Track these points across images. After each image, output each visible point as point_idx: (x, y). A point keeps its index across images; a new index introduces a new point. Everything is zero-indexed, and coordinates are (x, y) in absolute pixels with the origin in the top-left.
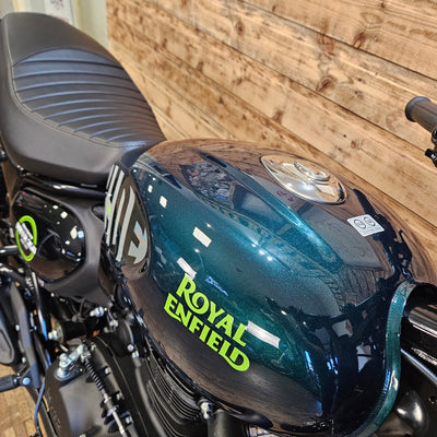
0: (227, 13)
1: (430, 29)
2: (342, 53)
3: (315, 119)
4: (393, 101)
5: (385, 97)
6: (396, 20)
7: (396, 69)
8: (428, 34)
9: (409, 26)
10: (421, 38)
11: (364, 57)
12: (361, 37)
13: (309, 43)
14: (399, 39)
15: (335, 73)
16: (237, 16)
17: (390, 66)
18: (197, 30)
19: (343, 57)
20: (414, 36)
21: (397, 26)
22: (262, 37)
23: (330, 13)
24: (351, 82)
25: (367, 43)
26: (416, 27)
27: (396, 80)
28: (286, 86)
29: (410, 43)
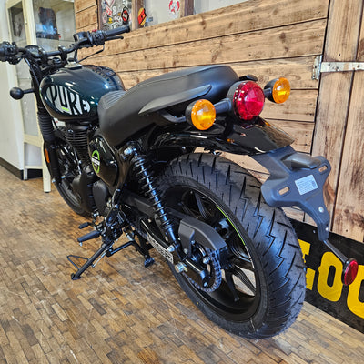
6: (181, 54)
9: (185, 54)
10: (189, 55)
14: (184, 59)
23: (164, 60)
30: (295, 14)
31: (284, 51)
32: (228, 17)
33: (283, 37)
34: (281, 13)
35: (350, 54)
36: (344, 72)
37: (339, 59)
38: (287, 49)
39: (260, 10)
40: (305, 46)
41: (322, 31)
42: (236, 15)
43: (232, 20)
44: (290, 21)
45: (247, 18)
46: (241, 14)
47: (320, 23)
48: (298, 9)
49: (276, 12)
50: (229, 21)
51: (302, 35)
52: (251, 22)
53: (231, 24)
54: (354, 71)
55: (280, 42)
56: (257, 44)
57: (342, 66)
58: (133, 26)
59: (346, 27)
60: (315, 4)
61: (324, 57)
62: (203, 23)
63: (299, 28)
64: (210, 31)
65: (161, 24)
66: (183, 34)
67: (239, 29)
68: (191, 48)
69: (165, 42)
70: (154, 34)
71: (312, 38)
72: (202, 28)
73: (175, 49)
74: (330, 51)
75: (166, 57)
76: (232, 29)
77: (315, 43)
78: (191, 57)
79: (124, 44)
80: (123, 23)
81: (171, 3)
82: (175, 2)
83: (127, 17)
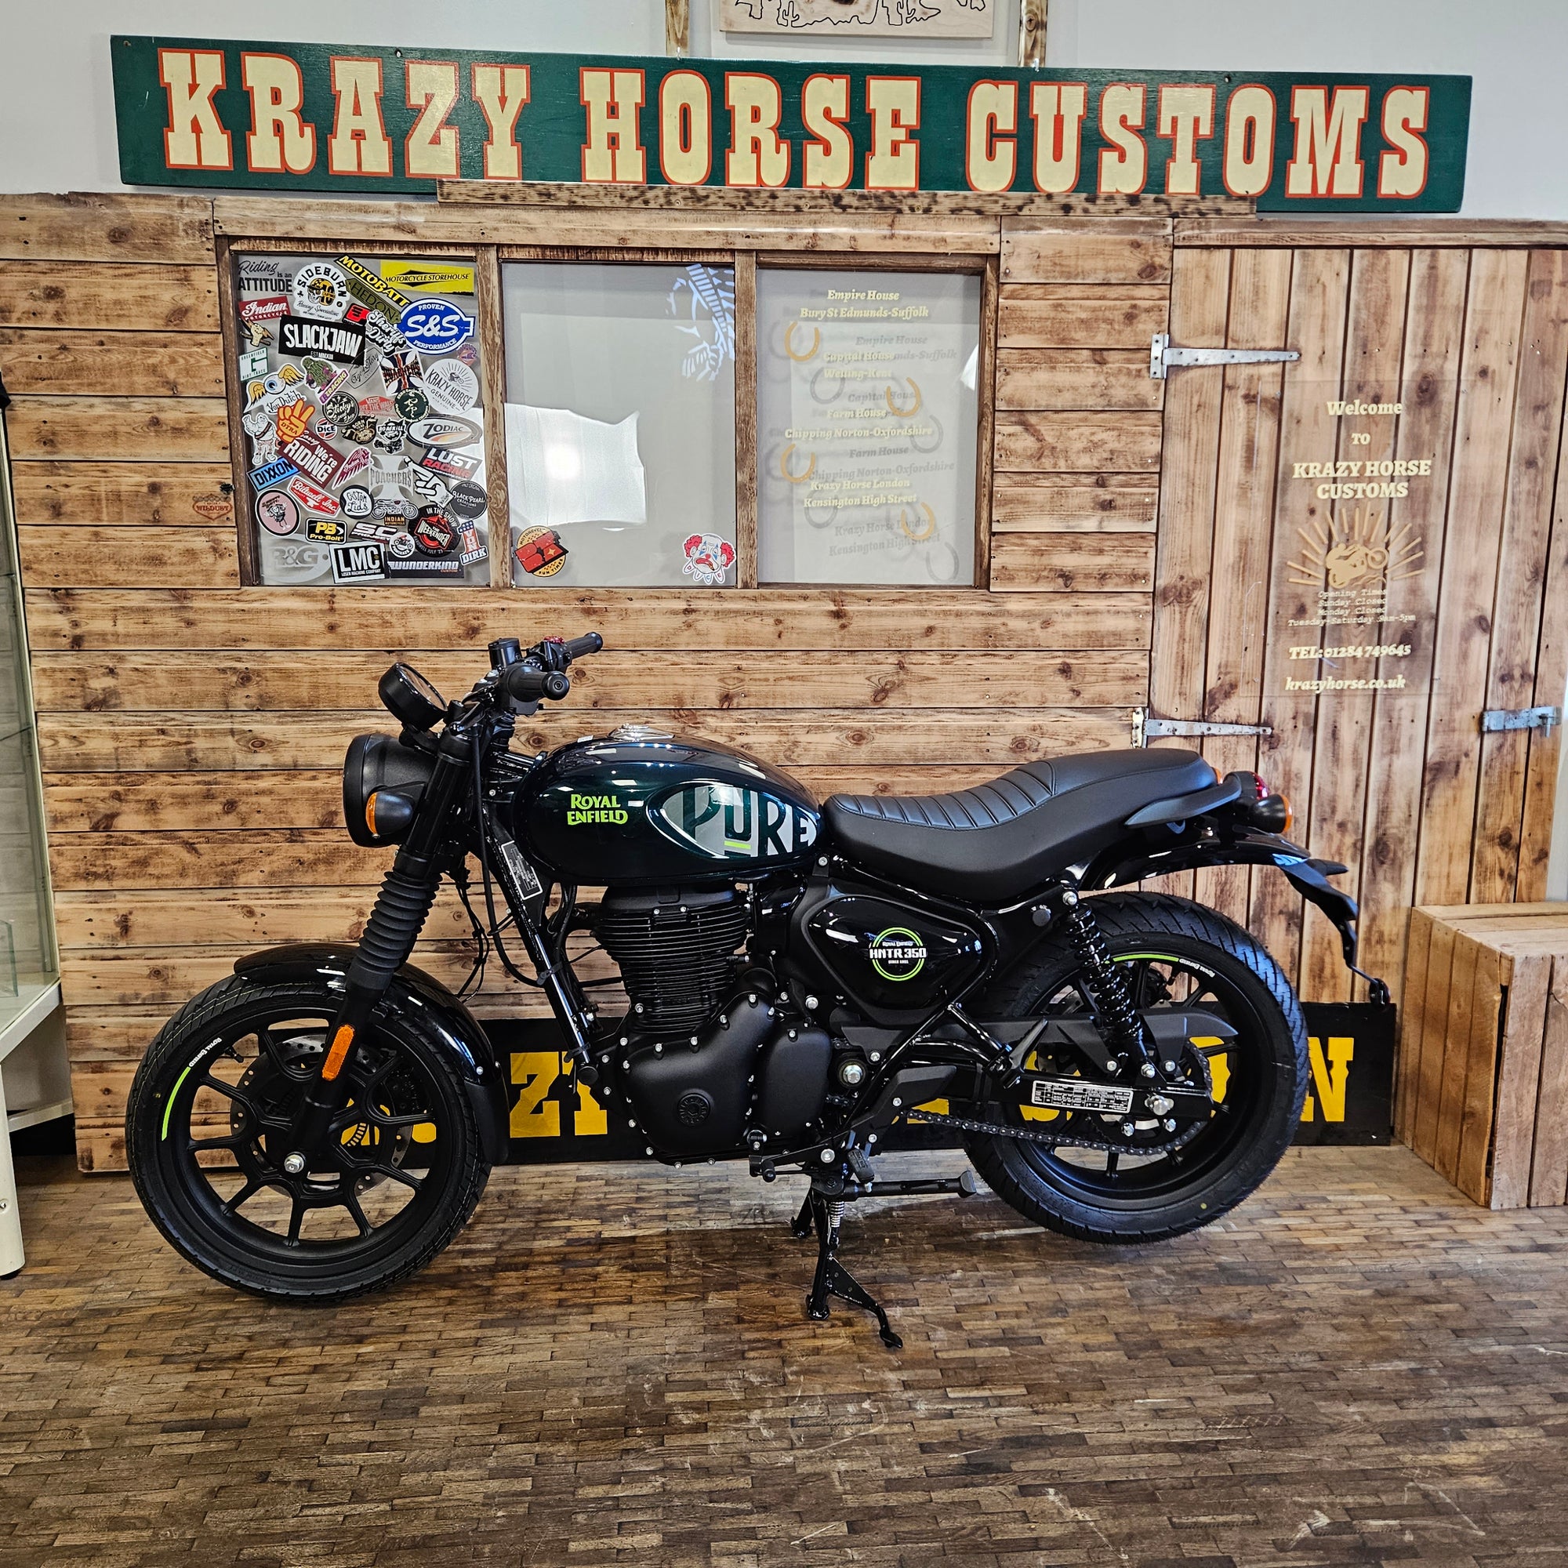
1: (791, 675)
2: (709, 719)
4: (784, 739)
5: (775, 738)
6: (757, 676)
7: (773, 712)
8: (790, 678)
9: (771, 677)
10: (786, 682)
11: (736, 714)
12: (727, 697)
13: (661, 723)
14: (766, 689)
16: (524, 729)
17: (766, 712)
19: (712, 721)
20: (780, 683)
21: (760, 680)
23: (681, 688)
24: (732, 739)
25: (735, 701)
26: (776, 676)
27: (779, 720)
29: (778, 689)
30: (1089, 634)
31: (1071, 694)
32: (922, 614)
33: (1065, 670)
34: (1058, 627)
35: (1194, 711)
36: (1185, 737)
37: (1174, 715)
38: (1077, 693)
39: (1009, 613)
40: (1113, 690)
41: (1143, 669)
42: (945, 612)
43: (932, 623)
44: (1080, 644)
45: (977, 623)
46: (958, 614)
47: (1137, 656)
48: (1092, 627)
49: (1046, 624)
50: (926, 622)
51: (1105, 671)
52: (988, 633)
53: (930, 630)
54: (1202, 737)
55: (1059, 678)
56: (1005, 677)
57: (1182, 728)
58: (495, 572)
59: (1183, 668)
60: (1127, 624)
61: (1151, 712)
62: (837, 615)
63: (1098, 658)
64: (865, 635)
65: (656, 591)
66: (763, 629)
67: (954, 643)
68: (794, 665)
69: (685, 640)
70: (625, 614)
71: (1126, 678)
72: (834, 624)
73: (726, 663)
74: (1160, 703)
75: (689, 681)
76: (934, 641)
77: (1133, 688)
78: (798, 688)
79: (444, 624)
80: (421, 554)
81: (695, 541)
82: (712, 543)
83: (444, 539)
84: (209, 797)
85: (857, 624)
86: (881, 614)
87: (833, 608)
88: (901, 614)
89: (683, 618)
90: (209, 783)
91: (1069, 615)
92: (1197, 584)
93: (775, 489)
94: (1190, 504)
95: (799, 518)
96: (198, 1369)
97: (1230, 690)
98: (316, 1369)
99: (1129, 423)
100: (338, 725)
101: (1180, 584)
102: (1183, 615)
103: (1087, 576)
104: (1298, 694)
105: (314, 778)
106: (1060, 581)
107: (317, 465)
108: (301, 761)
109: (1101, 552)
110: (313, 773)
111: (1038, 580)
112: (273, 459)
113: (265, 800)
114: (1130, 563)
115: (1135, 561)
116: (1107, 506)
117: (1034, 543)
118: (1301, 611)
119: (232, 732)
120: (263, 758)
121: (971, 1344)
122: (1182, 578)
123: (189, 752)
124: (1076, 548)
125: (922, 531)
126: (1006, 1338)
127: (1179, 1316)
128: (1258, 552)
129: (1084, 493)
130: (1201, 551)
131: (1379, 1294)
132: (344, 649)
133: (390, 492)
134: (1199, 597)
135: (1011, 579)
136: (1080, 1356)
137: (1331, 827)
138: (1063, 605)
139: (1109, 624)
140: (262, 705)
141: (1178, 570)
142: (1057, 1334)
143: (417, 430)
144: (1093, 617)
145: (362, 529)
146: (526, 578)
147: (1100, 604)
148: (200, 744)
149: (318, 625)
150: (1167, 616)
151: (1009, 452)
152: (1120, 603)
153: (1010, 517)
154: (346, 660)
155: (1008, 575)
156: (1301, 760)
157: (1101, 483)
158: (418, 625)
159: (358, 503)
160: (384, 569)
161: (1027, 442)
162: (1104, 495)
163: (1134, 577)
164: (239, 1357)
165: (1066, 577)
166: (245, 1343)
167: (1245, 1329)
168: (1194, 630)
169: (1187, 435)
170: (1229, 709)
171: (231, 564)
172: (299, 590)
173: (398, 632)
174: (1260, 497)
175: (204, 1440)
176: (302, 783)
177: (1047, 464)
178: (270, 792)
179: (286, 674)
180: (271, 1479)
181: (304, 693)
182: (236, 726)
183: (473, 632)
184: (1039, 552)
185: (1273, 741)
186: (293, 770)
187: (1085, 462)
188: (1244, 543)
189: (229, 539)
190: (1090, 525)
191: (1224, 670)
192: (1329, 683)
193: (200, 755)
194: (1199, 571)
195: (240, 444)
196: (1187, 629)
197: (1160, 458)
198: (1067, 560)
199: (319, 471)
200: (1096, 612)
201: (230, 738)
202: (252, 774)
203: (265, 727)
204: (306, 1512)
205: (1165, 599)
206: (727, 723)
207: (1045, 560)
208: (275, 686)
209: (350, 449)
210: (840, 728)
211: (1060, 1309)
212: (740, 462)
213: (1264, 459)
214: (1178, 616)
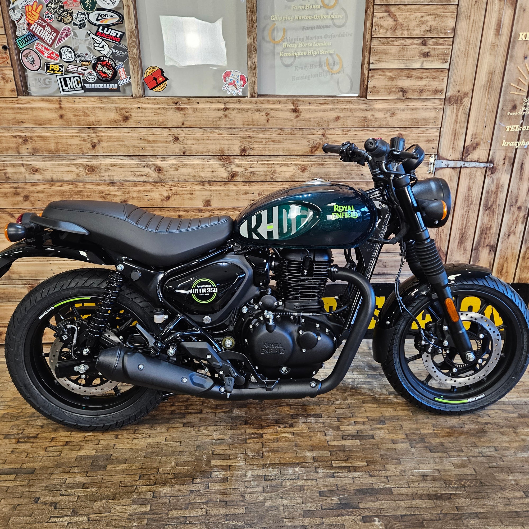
0: (143, 165)
1: (273, 139)
2: (236, 160)
3: (233, 194)
4: (270, 169)
5: (266, 169)
6: (257, 140)
7: (265, 157)
8: (273, 141)
9: (264, 141)
10: (271, 143)
11: (248, 158)
12: (244, 150)
13: (214, 162)
14: (262, 146)
15: (235, 169)
16: (153, 164)
17: (262, 157)
18: (112, 183)
19: (237, 161)
20: (268, 143)
21: (259, 142)
22: (179, 169)
23: (223, 146)
24: (247, 170)
25: (248, 152)
26: (266, 140)
27: (267, 161)
28: (207, 186)
29: (267, 146)
30: (412, 120)
32: (335, 110)
34: (398, 116)
35: (458, 156)
36: (453, 168)
37: (450, 158)
39: (376, 110)
41: (436, 136)
42: (346, 110)
43: (339, 114)
44: (408, 124)
45: (360, 115)
46: (351, 110)
47: (434, 130)
48: (415, 116)
49: (393, 115)
50: (335, 114)
51: (419, 137)
52: (365, 119)
53: (338, 118)
54: (461, 168)
57: (452, 164)
58: (135, 89)
59: (455, 135)
60: (431, 114)
61: (438, 157)
62: (295, 111)
63: (416, 131)
64: (307, 120)
65: (211, 99)
66: (259, 118)
67: (349, 123)
68: (274, 135)
69: (224, 123)
70: (196, 110)
71: (428, 141)
72: (293, 115)
73: (244, 134)
74: (443, 153)
75: (226, 142)
76: (340, 123)
77: (431, 145)
78: (276, 145)
79: (113, 115)
80: (100, 80)
81: (228, 74)
82: (236, 75)
83: (110, 73)
84: (16, 194)
85: (304, 115)
86: (315, 110)
87: (292, 107)
88: (324, 110)
89: (222, 112)
90: (16, 188)
91: (403, 110)
92: (466, 95)
93: (266, 47)
94: (467, 54)
95: (278, 62)
96: (18, 442)
97: (475, 146)
98: (67, 443)
99: (441, 11)
100: (69, 162)
101: (458, 95)
102: (458, 110)
103: (414, 91)
104: (508, 148)
105: (61, 186)
106: (401, 93)
107: (47, 35)
108: (55, 178)
109: (421, 78)
110: (60, 184)
111: (390, 93)
112: (26, 32)
113: (41, 195)
114: (435, 84)
115: (437, 83)
116: (426, 55)
117: (389, 74)
118: (514, 108)
119: (23, 165)
120: (37, 177)
121: (343, 438)
122: (459, 92)
123: (5, 174)
124: (409, 77)
125: (336, 68)
126: (358, 436)
127: (434, 426)
128: (497, 78)
129: (416, 48)
130: (470, 77)
131: (521, 416)
132: (69, 127)
133: (83, 49)
134: (466, 101)
135: (377, 92)
136: (390, 446)
137: (514, 209)
138: (401, 105)
139: (423, 114)
140: (35, 152)
141: (458, 88)
142: (380, 434)
143: (93, 17)
144: (415, 111)
145: (71, 68)
146: (150, 93)
147: (419, 104)
148: (10, 170)
149: (55, 115)
150: (450, 110)
151: (380, 27)
152: (429, 104)
153: (379, 61)
154: (70, 132)
155: (376, 91)
156: (505, 178)
157: (424, 44)
158: (100, 115)
159: (68, 55)
160: (83, 88)
161: (389, 22)
162: (425, 49)
163: (436, 91)
164: (36, 437)
165: (404, 91)
166: (40, 430)
167: (462, 433)
168: (461, 117)
169: (468, 18)
170: (474, 155)
171: (12, 85)
172: (45, 98)
173: (92, 118)
174: (502, 50)
175: (15, 479)
176: (56, 188)
177: (398, 33)
178: (43, 192)
179: (43, 139)
180: (40, 501)
181: (53, 147)
182: (24, 162)
183: (126, 119)
184: (391, 79)
185: (493, 170)
186: (52, 182)
187: (417, 32)
188: (491, 74)
189: (9, 73)
190: (417, 65)
191: (474, 136)
192: (523, 143)
193: (10, 175)
194: (467, 89)
195: (9, 25)
196: (459, 117)
197: (454, 30)
198: (405, 83)
199: (48, 38)
200: (416, 109)
201: (22, 168)
202: (34, 184)
203: (37, 163)
204: (53, 520)
205: (450, 102)
206: (244, 162)
207: (394, 83)
208: (39, 144)
209: (62, 27)
210: (295, 165)
211: (382, 420)
212: (249, 33)
213: (505, 31)
214: (455, 111)
